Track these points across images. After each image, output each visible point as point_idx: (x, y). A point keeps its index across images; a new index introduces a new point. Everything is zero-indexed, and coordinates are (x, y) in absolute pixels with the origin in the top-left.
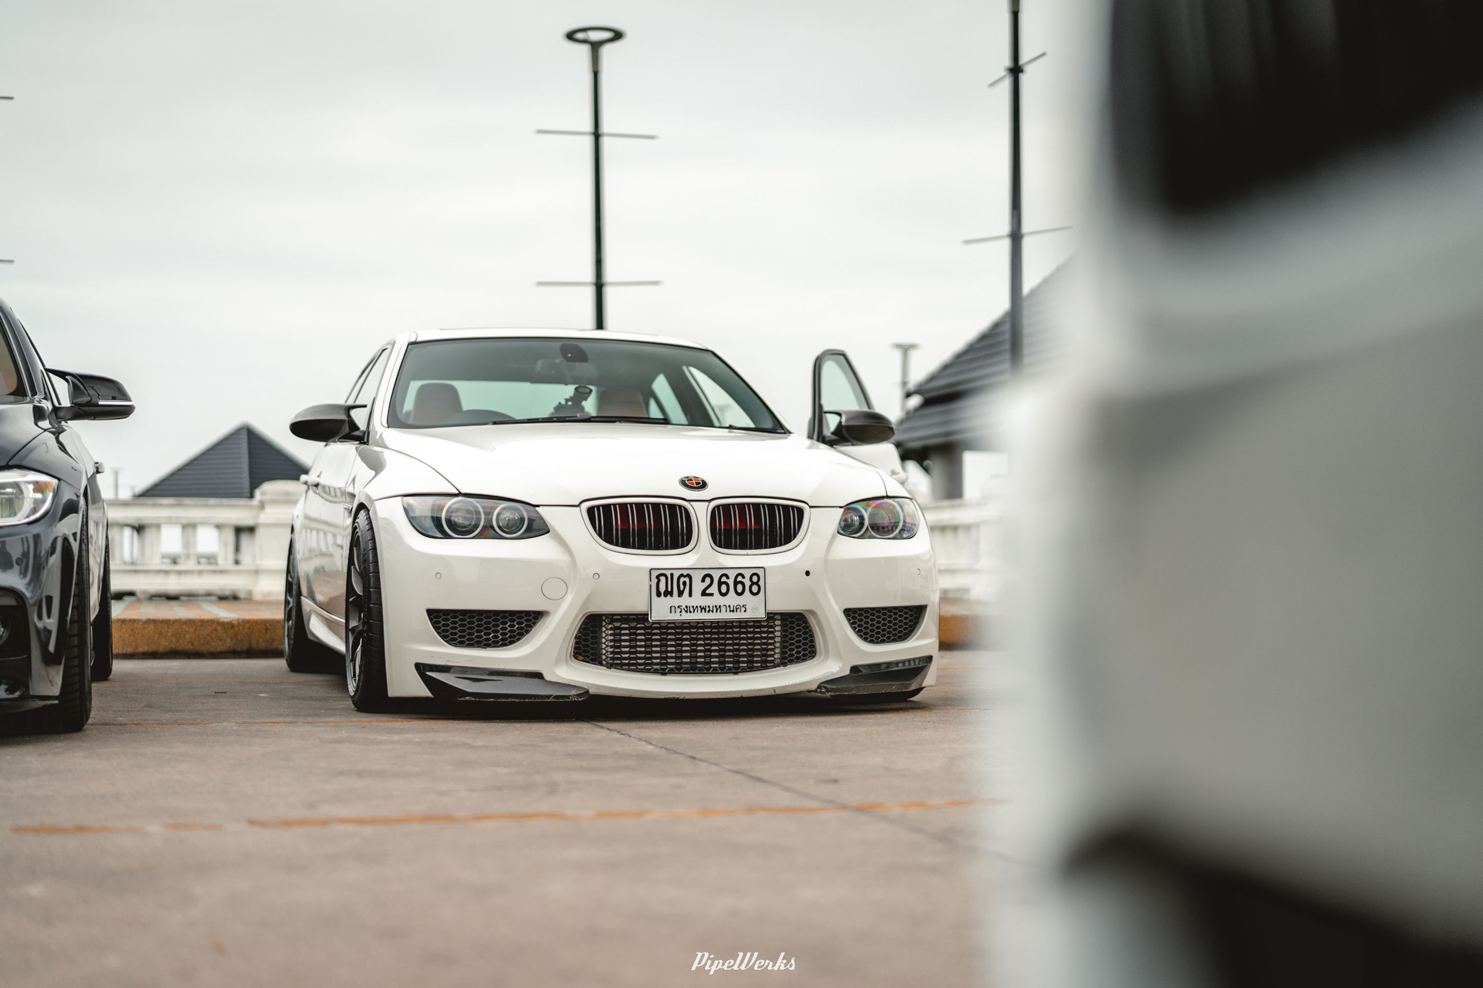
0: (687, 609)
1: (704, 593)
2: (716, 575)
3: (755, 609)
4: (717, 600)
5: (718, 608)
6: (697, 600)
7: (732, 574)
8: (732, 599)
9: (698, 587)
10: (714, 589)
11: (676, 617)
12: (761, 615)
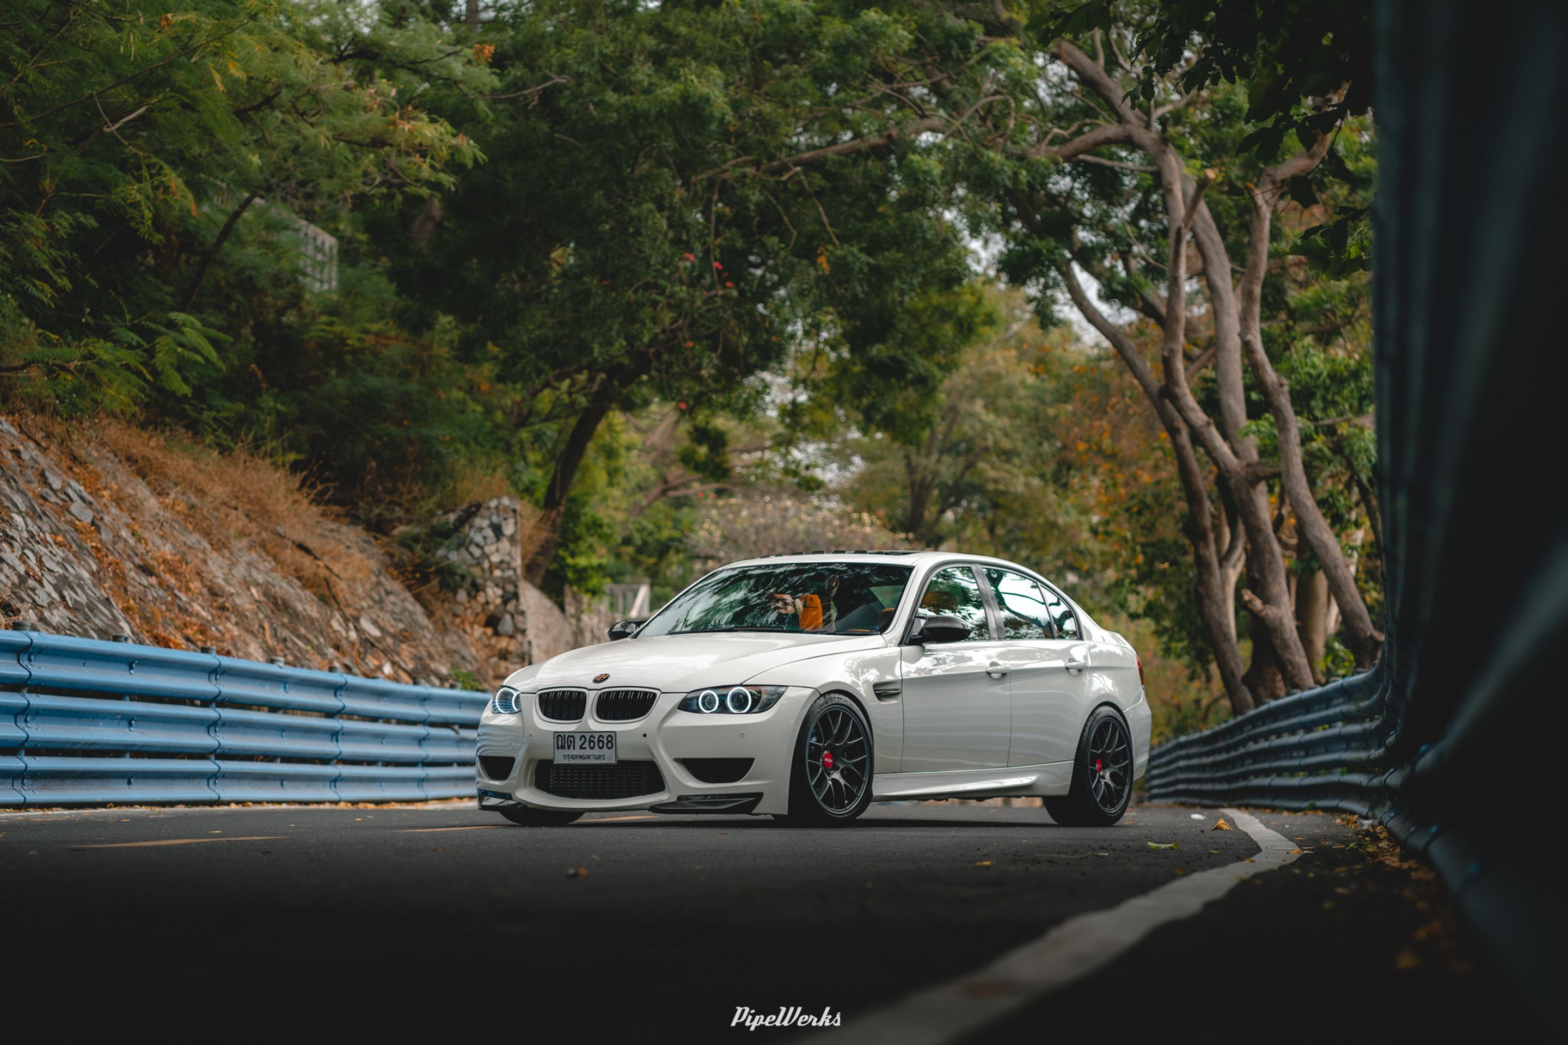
0: (573, 757)
1: (581, 748)
2: (588, 736)
3: (610, 758)
4: (588, 752)
5: (589, 757)
6: (578, 752)
7: (597, 736)
8: (597, 751)
9: (578, 743)
10: (586, 745)
11: (566, 762)
12: (613, 761)
